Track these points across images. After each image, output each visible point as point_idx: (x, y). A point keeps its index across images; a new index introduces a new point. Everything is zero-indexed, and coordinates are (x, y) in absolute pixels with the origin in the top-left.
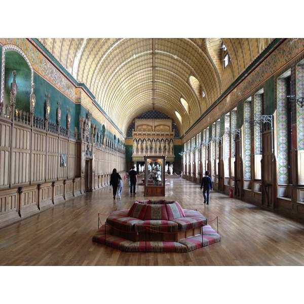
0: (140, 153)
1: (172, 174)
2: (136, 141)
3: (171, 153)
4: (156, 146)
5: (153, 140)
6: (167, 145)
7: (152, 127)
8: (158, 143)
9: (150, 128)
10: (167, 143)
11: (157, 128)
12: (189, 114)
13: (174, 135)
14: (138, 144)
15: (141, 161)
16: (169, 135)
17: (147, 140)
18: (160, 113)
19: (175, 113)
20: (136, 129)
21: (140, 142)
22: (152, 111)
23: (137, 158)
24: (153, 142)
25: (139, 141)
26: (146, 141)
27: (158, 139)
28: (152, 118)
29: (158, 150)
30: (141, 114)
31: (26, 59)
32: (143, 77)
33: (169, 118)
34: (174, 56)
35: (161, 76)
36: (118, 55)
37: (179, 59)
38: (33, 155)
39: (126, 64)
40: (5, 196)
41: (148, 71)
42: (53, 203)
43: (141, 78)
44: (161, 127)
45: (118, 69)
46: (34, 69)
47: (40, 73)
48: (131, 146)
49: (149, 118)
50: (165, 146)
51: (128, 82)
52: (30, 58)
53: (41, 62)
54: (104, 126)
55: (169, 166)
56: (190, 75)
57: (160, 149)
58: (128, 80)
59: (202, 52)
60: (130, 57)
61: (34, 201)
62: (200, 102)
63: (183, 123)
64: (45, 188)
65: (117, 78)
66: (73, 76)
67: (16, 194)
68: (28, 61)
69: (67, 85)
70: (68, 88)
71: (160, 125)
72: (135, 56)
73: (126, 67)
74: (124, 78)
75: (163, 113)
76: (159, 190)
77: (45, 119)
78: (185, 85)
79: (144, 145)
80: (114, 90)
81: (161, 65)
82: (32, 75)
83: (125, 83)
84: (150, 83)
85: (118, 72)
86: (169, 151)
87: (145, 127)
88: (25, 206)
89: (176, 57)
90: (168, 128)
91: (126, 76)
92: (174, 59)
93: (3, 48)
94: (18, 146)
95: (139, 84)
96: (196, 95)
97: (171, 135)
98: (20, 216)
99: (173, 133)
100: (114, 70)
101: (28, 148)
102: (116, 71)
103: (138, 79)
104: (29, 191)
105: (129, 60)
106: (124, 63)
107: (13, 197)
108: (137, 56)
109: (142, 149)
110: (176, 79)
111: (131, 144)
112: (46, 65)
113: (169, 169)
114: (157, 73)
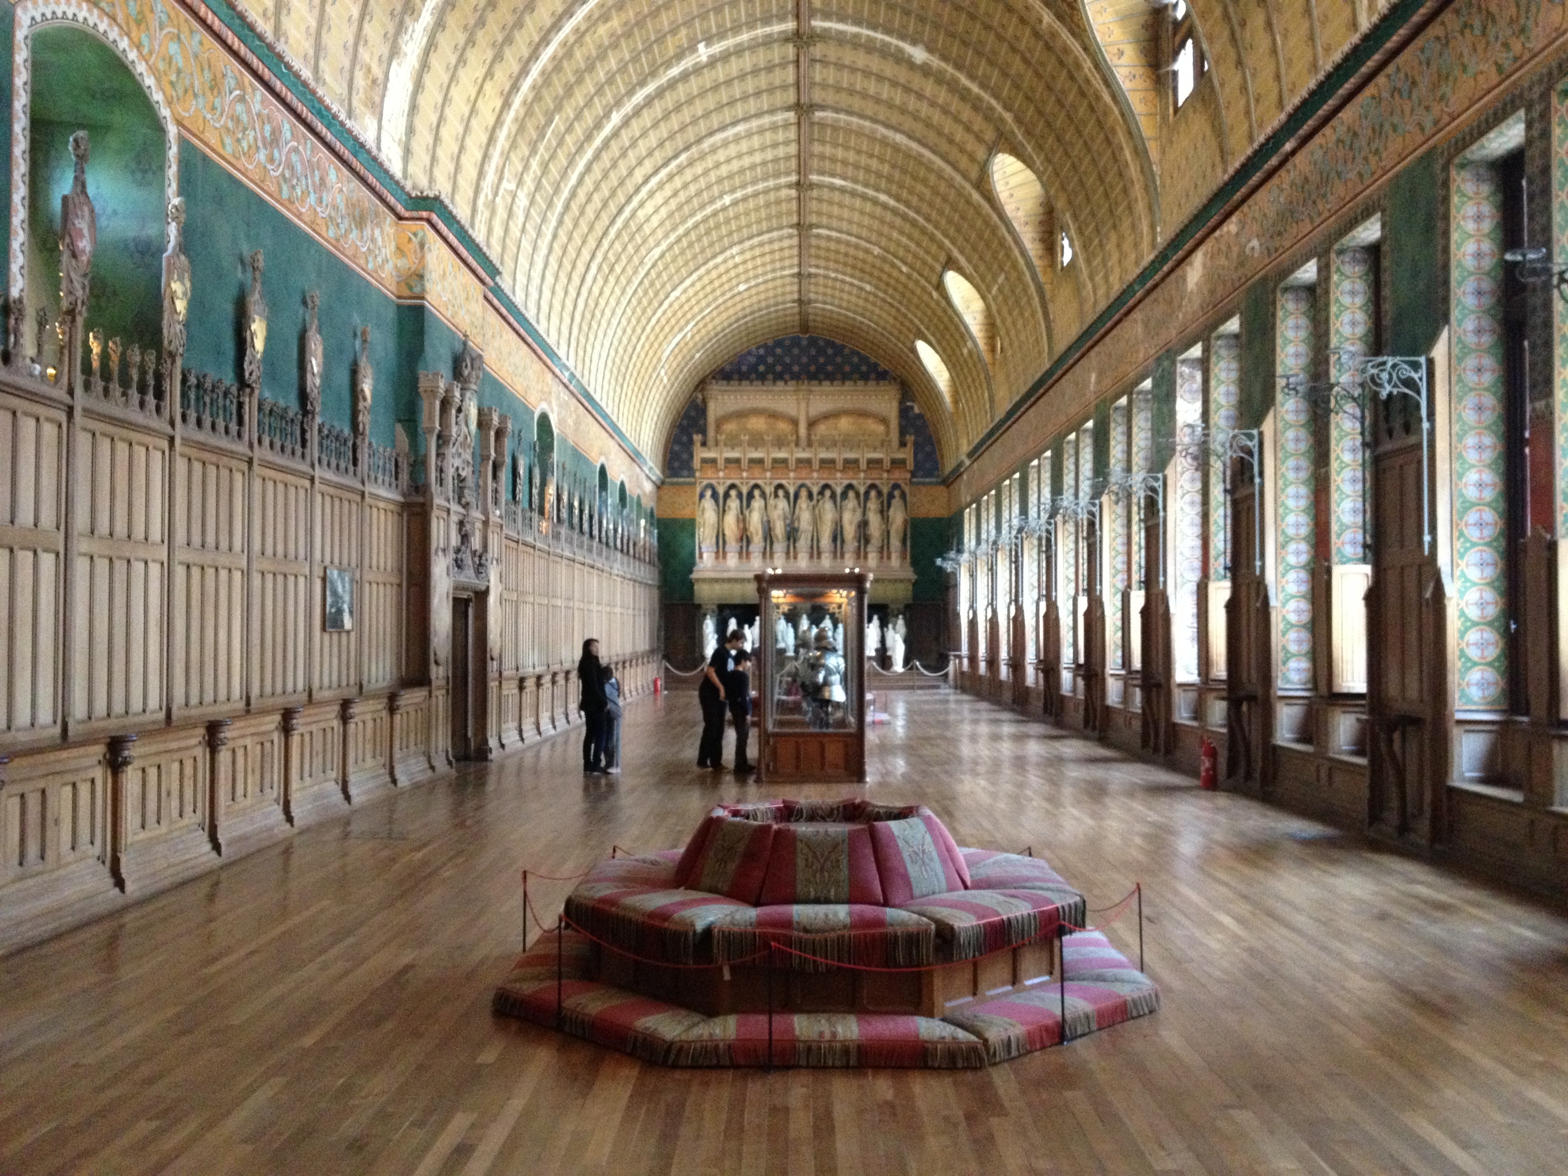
0: (732, 560)
1: (898, 666)
2: (715, 496)
3: (895, 561)
4: (816, 521)
5: (804, 493)
6: (874, 519)
7: (795, 422)
8: (828, 506)
9: (783, 426)
10: (873, 505)
11: (822, 429)
12: (987, 357)
13: (910, 465)
14: (722, 512)
15: (737, 601)
16: (887, 464)
17: (769, 490)
18: (839, 350)
19: (914, 351)
20: (711, 432)
21: (734, 504)
22: (796, 342)
23: (718, 588)
24: (803, 503)
25: (727, 495)
26: (763, 495)
27: (826, 486)
28: (796, 377)
29: (826, 542)
30: (741, 358)
31: (141, 68)
32: (747, 161)
33: (882, 376)
34: (908, 48)
35: (840, 153)
36: (615, 45)
37: (936, 62)
38: (180, 572)
39: (660, 93)
40: (41, 784)
41: (774, 128)
42: (290, 819)
43: (735, 165)
44: (845, 424)
45: (616, 118)
46: (179, 123)
47: (213, 141)
48: (689, 526)
49: (778, 377)
50: (863, 525)
51: (668, 190)
52: (161, 66)
53: (215, 86)
54: (544, 420)
55: (883, 625)
56: (992, 150)
57: (837, 537)
58: (671, 177)
59: (1058, 25)
60: (679, 56)
61: (189, 809)
62: (1047, 287)
63: (956, 402)
64: (248, 742)
65: (614, 165)
66: (383, 157)
67: (98, 773)
68: (149, 81)
69: (352, 205)
70: (360, 222)
71: (833, 415)
72: (703, 52)
73: (658, 109)
74: (649, 165)
75: (854, 353)
76: (834, 752)
77: (243, 384)
78: (968, 202)
79: (755, 519)
80: (599, 229)
81: (844, 100)
82: (173, 152)
83: (651, 194)
84: (784, 193)
85: (616, 134)
86: (884, 550)
87: (758, 424)
88: (142, 835)
89: (919, 54)
90: (881, 428)
91: (658, 157)
92: (911, 65)
93: (19, 11)
94: (103, 527)
95: (727, 200)
96: (1023, 252)
97: (897, 464)
98: (120, 883)
99: (907, 454)
100: (598, 125)
101: (156, 534)
102: (607, 130)
103: (724, 170)
104: (163, 760)
105: (675, 71)
106: (650, 88)
107: (84, 790)
108: (718, 48)
109: (745, 538)
110: (922, 173)
111: (685, 513)
112: (242, 99)
113: (883, 641)
114: (823, 142)
